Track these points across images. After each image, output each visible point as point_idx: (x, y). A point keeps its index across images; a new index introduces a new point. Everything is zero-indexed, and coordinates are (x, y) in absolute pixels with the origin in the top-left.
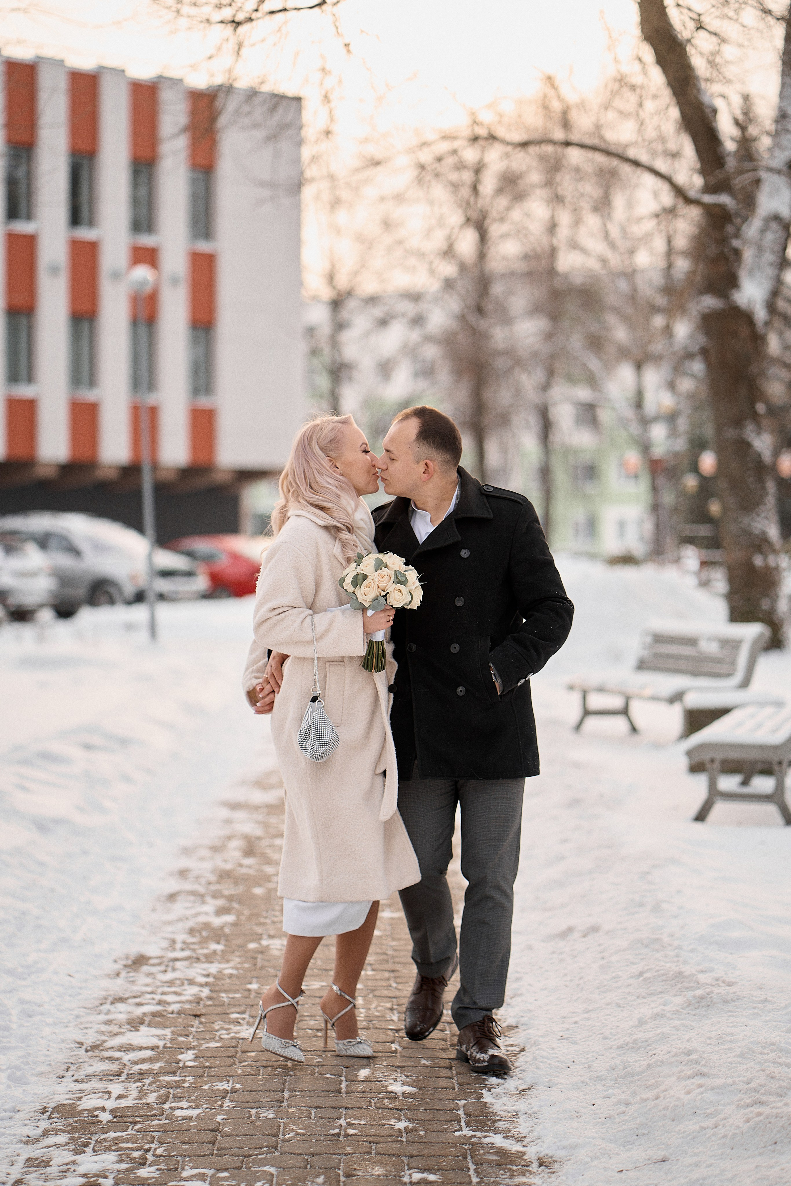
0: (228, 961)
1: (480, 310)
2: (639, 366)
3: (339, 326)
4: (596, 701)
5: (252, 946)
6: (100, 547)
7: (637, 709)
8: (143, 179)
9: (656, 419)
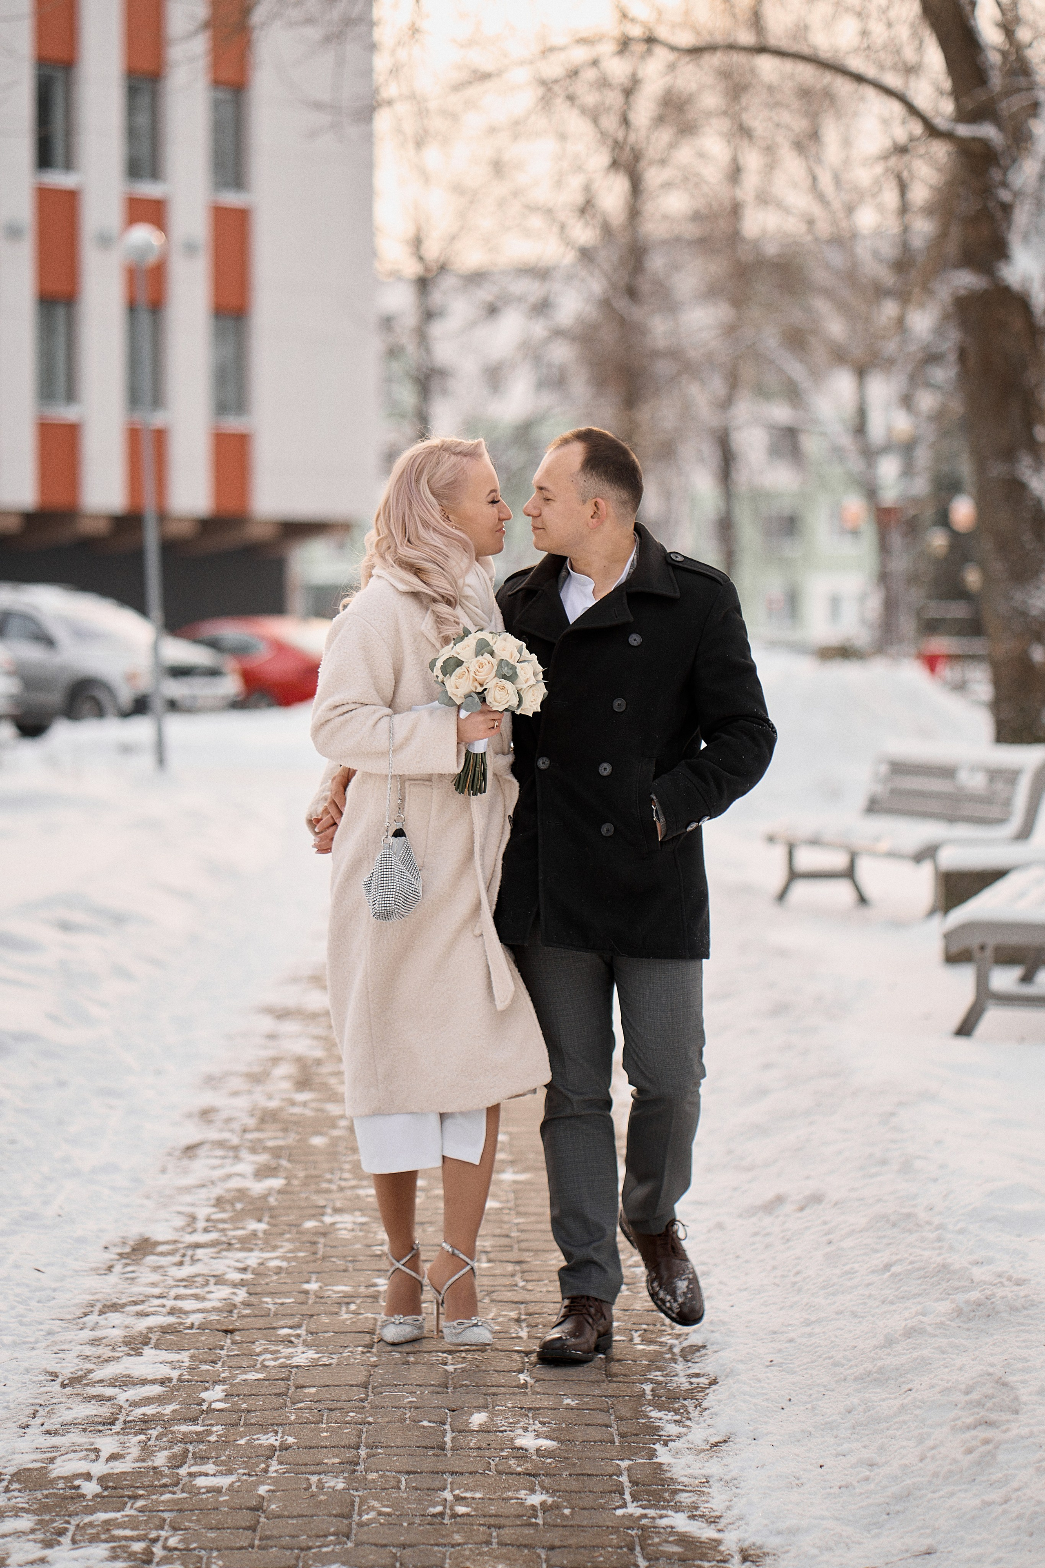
0: (275, 1248)
1: (632, 293)
2: (861, 372)
3: (429, 315)
4: (807, 859)
5: (310, 1224)
6: (82, 634)
7: (866, 869)
8: (144, 101)
9: (886, 449)
